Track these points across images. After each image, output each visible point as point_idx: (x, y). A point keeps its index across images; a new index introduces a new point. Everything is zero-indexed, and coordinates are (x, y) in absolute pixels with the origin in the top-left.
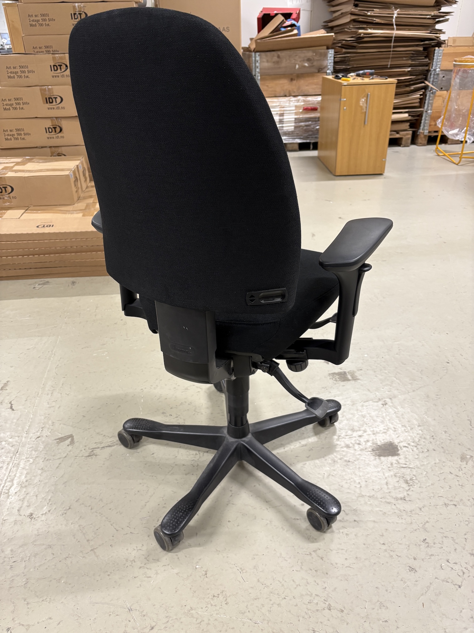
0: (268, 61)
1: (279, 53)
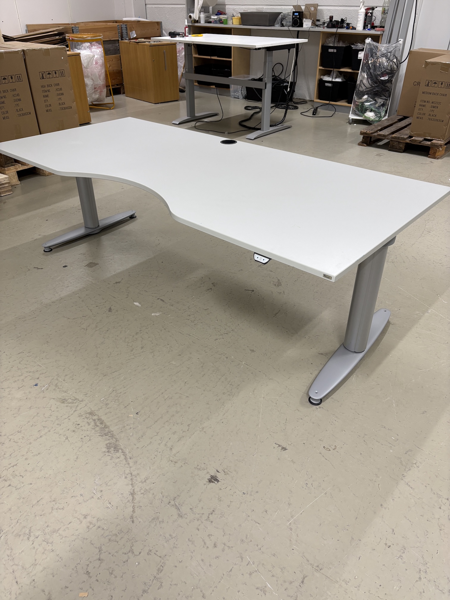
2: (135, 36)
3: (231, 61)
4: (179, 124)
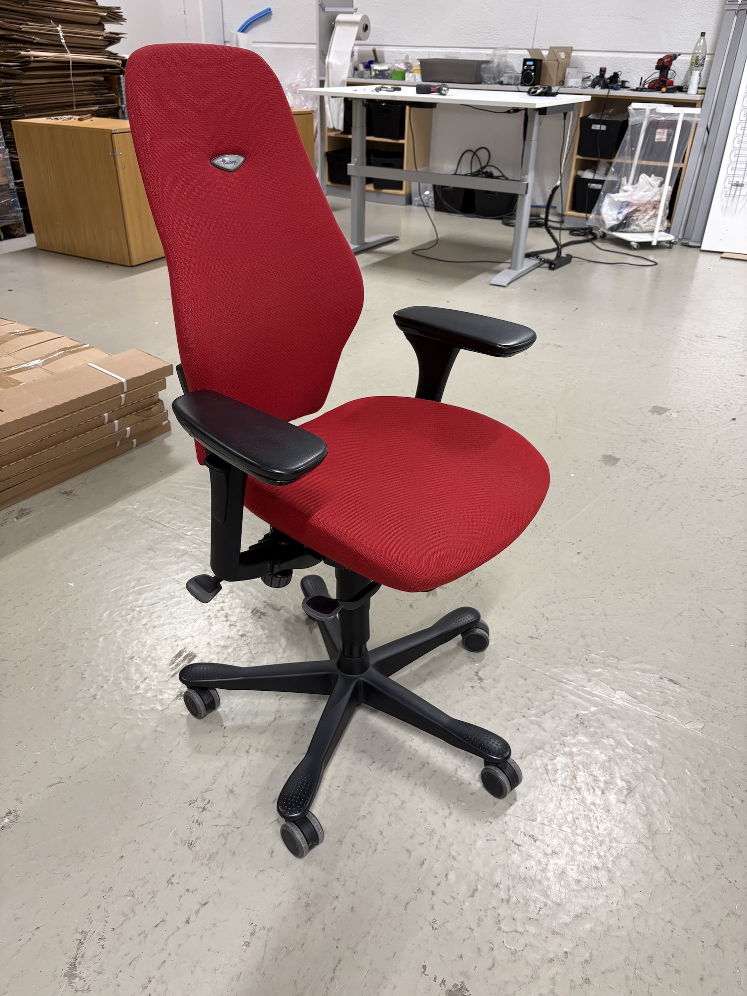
3: (403, 145)
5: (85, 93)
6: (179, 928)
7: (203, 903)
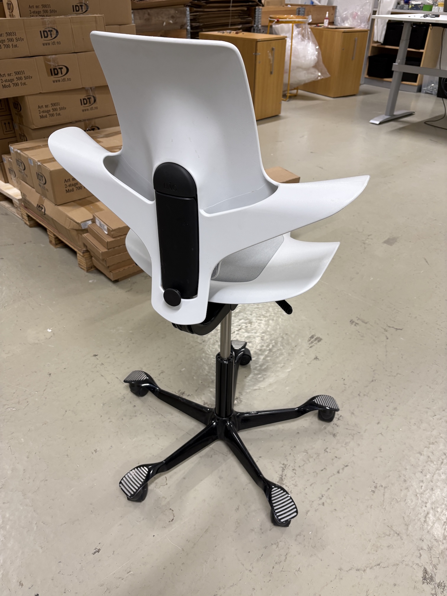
0: (140, 19)
1: (149, 11)
2: (310, 21)
3: (422, 53)
4: (380, 123)
5: (236, 17)
6: (334, 475)
7: (346, 465)
